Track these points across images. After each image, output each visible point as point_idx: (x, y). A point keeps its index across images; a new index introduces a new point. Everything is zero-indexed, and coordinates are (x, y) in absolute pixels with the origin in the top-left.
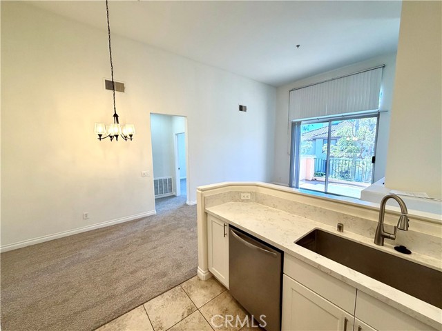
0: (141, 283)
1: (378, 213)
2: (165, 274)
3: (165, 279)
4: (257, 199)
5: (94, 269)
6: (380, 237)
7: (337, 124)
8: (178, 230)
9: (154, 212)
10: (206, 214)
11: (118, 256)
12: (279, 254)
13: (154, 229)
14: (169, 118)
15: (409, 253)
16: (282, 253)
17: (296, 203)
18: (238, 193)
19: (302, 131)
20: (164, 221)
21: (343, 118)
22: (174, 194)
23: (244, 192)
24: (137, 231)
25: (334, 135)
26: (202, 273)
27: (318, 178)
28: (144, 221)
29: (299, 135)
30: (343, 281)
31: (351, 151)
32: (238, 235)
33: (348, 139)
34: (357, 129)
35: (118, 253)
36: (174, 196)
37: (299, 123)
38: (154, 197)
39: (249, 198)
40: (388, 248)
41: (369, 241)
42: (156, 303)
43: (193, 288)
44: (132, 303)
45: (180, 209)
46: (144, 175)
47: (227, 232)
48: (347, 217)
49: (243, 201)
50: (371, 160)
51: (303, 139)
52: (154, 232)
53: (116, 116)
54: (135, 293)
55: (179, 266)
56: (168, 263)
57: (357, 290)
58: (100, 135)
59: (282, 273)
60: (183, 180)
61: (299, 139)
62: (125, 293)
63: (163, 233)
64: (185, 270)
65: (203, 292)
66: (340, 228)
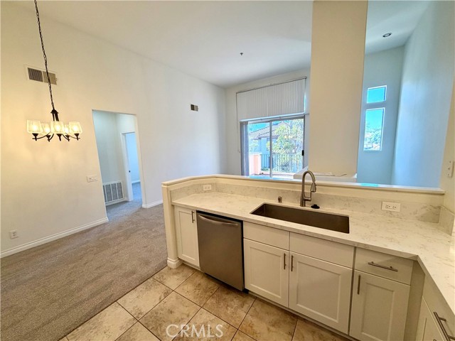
0: (108, 285)
1: (301, 185)
2: (134, 273)
3: (135, 276)
4: (217, 189)
5: (44, 287)
6: (303, 202)
7: (277, 124)
8: (138, 232)
9: (105, 219)
10: (173, 206)
11: (73, 268)
12: (240, 223)
13: (110, 236)
14: (114, 115)
15: (318, 208)
16: (241, 222)
17: (248, 187)
18: (201, 185)
19: (249, 132)
20: (120, 227)
21: (280, 119)
22: (125, 199)
23: (206, 184)
24: (88, 241)
25: (274, 133)
26: (172, 262)
27: (264, 172)
28: (96, 230)
29: (247, 134)
30: (282, 229)
31: (287, 147)
32: (204, 217)
33: (285, 137)
34: (291, 128)
35: (71, 266)
36: (126, 202)
37: (246, 123)
38: (104, 205)
39: (211, 189)
40: (308, 208)
41: (297, 205)
42: (130, 297)
43: (165, 277)
44: (103, 303)
45: (136, 213)
46: (90, 180)
47: (195, 218)
48: (283, 192)
49: (205, 192)
50: (301, 153)
51: (250, 138)
52: (111, 239)
53: (54, 112)
54: (105, 295)
55: (147, 263)
56: (134, 263)
57: (290, 232)
58: (35, 135)
59: (242, 238)
60: (136, 185)
61: (247, 137)
62: (91, 298)
63: (122, 238)
64: (154, 265)
65: (176, 277)
66: (280, 200)
